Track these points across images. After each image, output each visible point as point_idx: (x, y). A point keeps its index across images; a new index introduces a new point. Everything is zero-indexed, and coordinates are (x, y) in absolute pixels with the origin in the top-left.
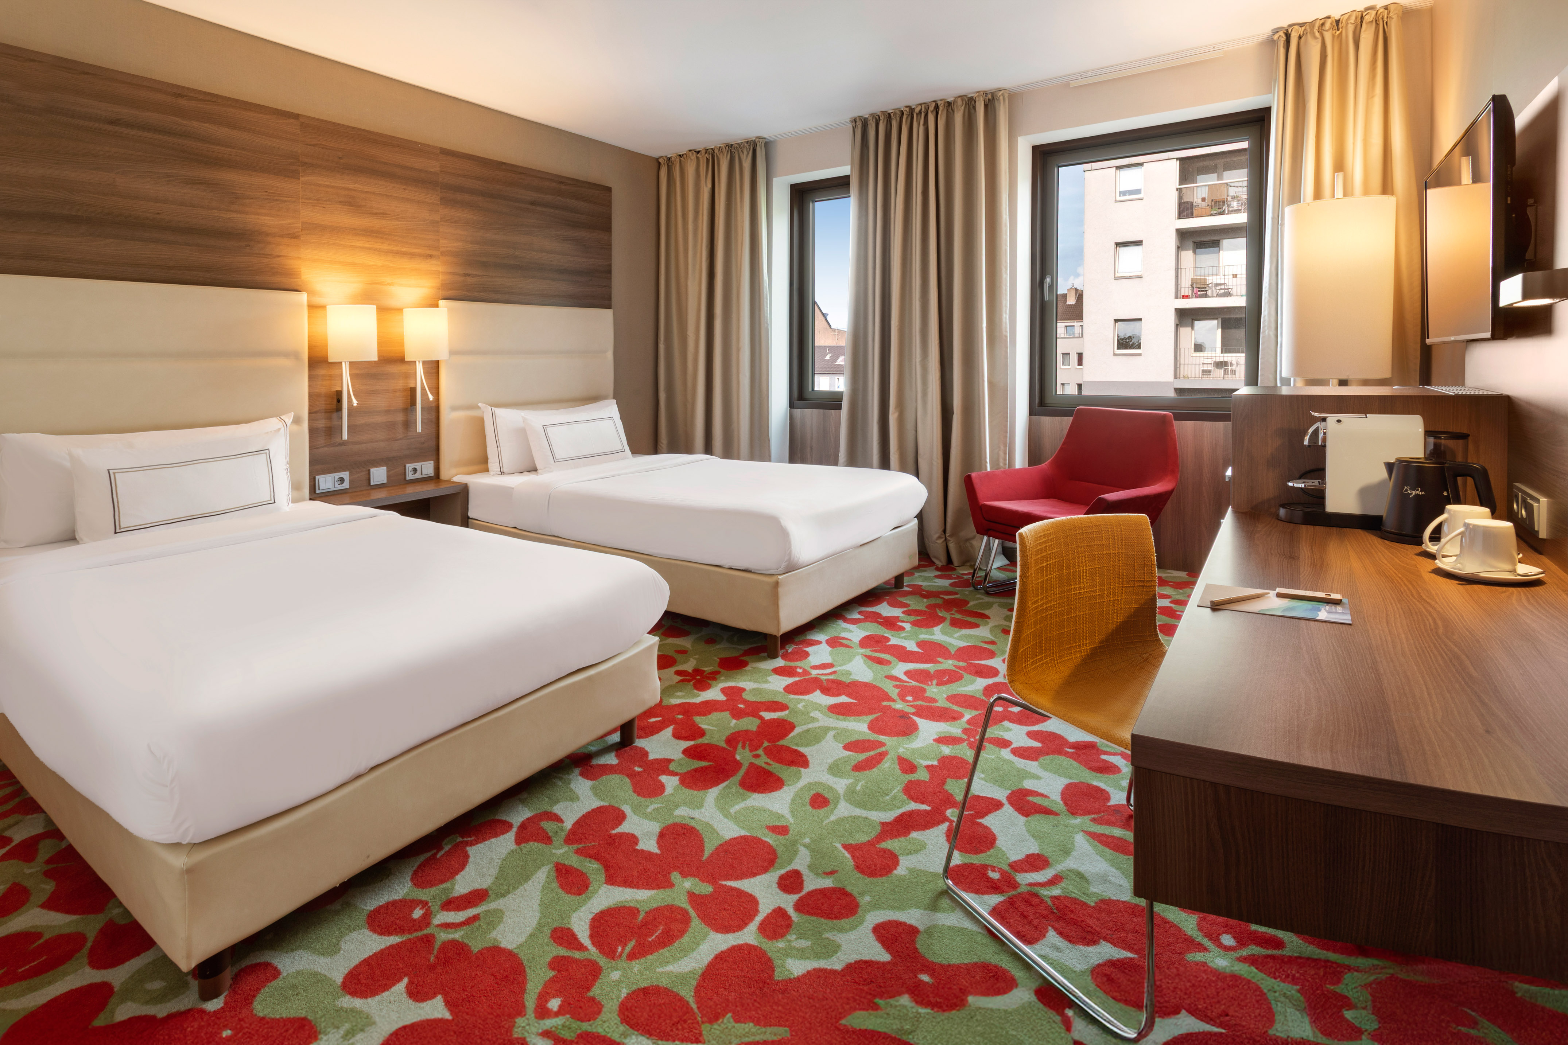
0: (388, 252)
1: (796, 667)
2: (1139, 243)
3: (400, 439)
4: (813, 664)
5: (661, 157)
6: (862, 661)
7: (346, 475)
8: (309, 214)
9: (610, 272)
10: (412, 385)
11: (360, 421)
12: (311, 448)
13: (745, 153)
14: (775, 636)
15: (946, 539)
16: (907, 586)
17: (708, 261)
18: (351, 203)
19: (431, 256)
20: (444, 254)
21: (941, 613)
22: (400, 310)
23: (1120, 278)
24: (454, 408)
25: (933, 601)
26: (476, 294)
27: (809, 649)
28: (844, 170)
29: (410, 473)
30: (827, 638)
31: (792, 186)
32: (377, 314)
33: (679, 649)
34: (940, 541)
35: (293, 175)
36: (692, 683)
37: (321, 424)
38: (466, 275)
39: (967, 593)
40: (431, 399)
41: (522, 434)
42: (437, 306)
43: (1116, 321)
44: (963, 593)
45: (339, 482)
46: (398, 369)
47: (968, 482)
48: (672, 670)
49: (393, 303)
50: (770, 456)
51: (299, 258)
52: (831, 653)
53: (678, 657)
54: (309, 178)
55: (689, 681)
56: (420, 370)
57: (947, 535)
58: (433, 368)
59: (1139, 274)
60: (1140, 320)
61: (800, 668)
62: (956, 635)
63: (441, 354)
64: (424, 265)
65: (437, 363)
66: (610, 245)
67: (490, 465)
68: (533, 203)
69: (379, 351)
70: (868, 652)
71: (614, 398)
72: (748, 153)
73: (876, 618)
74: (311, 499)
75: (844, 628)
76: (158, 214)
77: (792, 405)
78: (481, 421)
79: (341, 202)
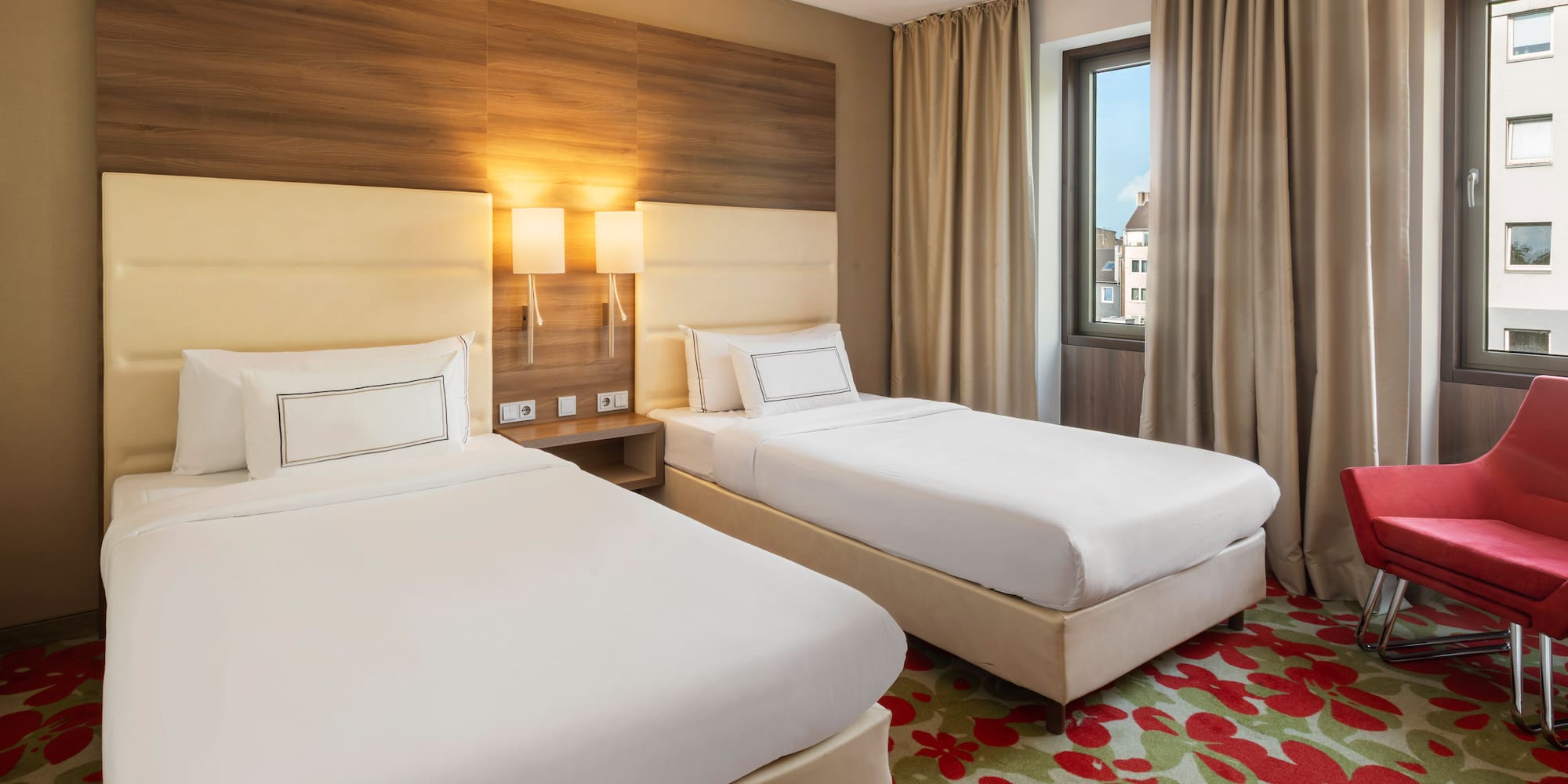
0: (579, 146)
1: (1092, 758)
2: (1548, 117)
3: (591, 364)
4: (1117, 757)
5: (897, 25)
6: (1195, 766)
7: (532, 404)
8: (497, 104)
9: (833, 166)
10: (605, 301)
11: (549, 341)
12: (495, 371)
13: (1003, 13)
14: (1059, 705)
15: (1304, 556)
16: (1249, 626)
17: (955, 152)
18: (541, 91)
19: (626, 150)
20: (642, 147)
21: (1314, 690)
22: (591, 213)
23: (1516, 166)
24: (652, 329)
25: (1296, 662)
26: (677, 194)
27: (1110, 726)
28: (1142, 28)
29: (603, 404)
30: (1134, 708)
31: (1064, 52)
32: (565, 218)
33: (919, 691)
34: (1295, 559)
35: (478, 60)
36: (937, 759)
37: (506, 344)
38: (667, 172)
39: (1349, 654)
40: (624, 319)
41: (727, 362)
42: (633, 208)
43: (1509, 225)
44: (1344, 654)
45: (525, 412)
46: (590, 281)
47: (1349, 482)
48: (909, 728)
49: (585, 204)
50: (1036, 412)
51: (484, 155)
52: (1144, 740)
53: (917, 705)
54: (496, 64)
55: (933, 755)
56: (613, 285)
57: (1306, 551)
58: (629, 282)
59: (1547, 160)
60: (1549, 224)
61: (1099, 761)
62: (1348, 739)
63: (637, 268)
64: (619, 161)
65: (633, 276)
66: (834, 134)
67: (690, 399)
68: (743, 85)
69: (567, 261)
70: (1201, 746)
71: (838, 322)
72: (1007, 13)
73: (1204, 680)
74: (494, 432)
75: (1159, 694)
76: (343, 108)
77: (1064, 340)
78: (681, 346)
79: (530, 90)
